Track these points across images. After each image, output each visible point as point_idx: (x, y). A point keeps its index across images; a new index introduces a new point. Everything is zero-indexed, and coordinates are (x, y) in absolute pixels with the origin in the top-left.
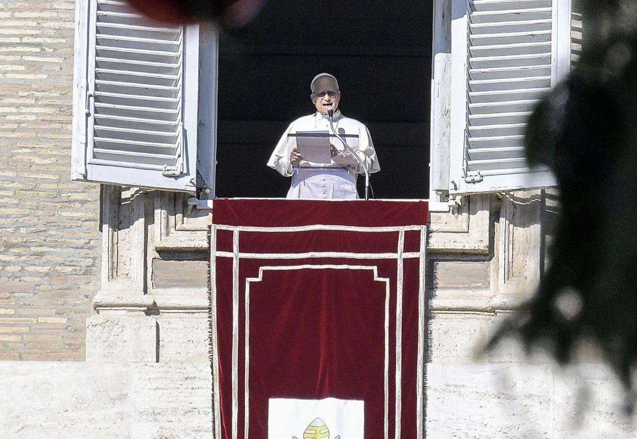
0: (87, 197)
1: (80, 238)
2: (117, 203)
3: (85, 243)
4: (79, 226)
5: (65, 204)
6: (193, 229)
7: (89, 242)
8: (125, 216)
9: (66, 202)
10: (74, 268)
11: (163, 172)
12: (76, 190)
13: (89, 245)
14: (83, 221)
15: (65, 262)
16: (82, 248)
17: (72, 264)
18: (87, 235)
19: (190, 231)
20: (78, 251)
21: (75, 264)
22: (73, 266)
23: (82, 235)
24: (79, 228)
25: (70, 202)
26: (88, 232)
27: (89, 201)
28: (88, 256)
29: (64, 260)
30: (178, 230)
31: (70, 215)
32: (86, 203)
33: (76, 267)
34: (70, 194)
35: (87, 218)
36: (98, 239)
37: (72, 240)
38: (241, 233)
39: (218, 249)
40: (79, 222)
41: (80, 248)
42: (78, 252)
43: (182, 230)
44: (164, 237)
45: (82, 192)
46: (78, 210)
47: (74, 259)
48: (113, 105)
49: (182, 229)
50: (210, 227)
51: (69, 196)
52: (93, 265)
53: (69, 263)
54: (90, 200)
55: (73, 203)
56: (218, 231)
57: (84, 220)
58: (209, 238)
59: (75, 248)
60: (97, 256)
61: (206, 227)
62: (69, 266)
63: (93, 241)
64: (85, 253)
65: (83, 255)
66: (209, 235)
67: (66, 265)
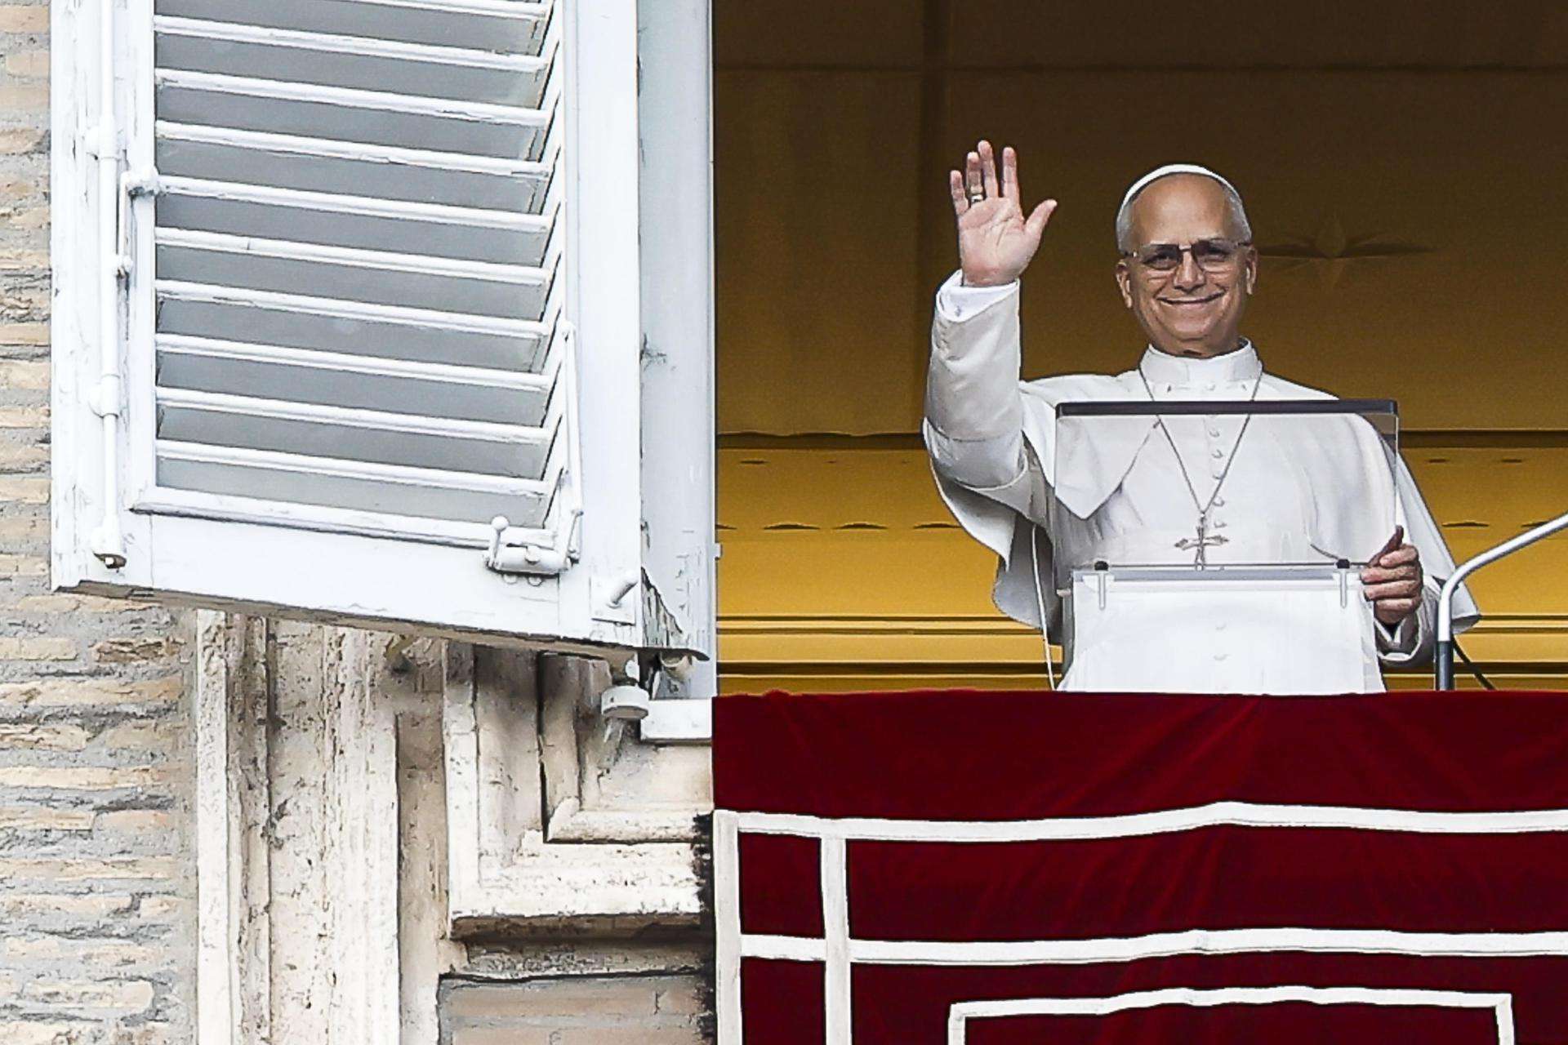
0: (118, 698)
1: (91, 890)
2: (261, 721)
3: (117, 912)
4: (79, 833)
5: (12, 729)
6: (630, 832)
7: (133, 907)
8: (302, 784)
9: (17, 721)
10: (62, 1027)
11: (489, 554)
12: (61, 667)
13: (134, 921)
14: (100, 809)
15: (19, 1003)
16: (100, 932)
17: (53, 1008)
18: (123, 873)
19: (612, 842)
20: (83, 947)
21: (71, 1008)
22: (61, 1017)
23: (96, 872)
24: (80, 841)
25: (33, 719)
26: (126, 857)
27: (128, 716)
28: (129, 970)
29: (16, 990)
30: (555, 841)
31: (40, 782)
32: (114, 725)
33: (73, 1023)
34: (34, 684)
35: (121, 796)
36: (174, 893)
37: (53, 900)
38: (856, 850)
39: (751, 924)
40: (80, 811)
41: (93, 934)
42: (81, 953)
43: (579, 841)
44: (493, 871)
45: (92, 675)
46: (73, 758)
47: (62, 987)
48: (245, 241)
49: (576, 835)
50: (704, 824)
51: (31, 695)
52: (155, 1014)
53: (39, 1008)
54: (131, 709)
55: (52, 724)
56: (748, 843)
57: (106, 803)
58: (705, 872)
59: (68, 934)
60: (174, 968)
61: (687, 827)
62: (41, 1017)
63: (155, 900)
64: (118, 959)
65: (106, 966)
66: (706, 857)
67: (25, 1017)
